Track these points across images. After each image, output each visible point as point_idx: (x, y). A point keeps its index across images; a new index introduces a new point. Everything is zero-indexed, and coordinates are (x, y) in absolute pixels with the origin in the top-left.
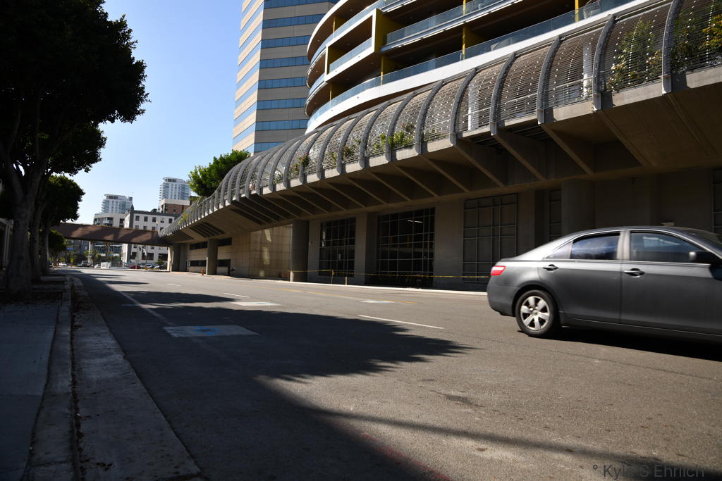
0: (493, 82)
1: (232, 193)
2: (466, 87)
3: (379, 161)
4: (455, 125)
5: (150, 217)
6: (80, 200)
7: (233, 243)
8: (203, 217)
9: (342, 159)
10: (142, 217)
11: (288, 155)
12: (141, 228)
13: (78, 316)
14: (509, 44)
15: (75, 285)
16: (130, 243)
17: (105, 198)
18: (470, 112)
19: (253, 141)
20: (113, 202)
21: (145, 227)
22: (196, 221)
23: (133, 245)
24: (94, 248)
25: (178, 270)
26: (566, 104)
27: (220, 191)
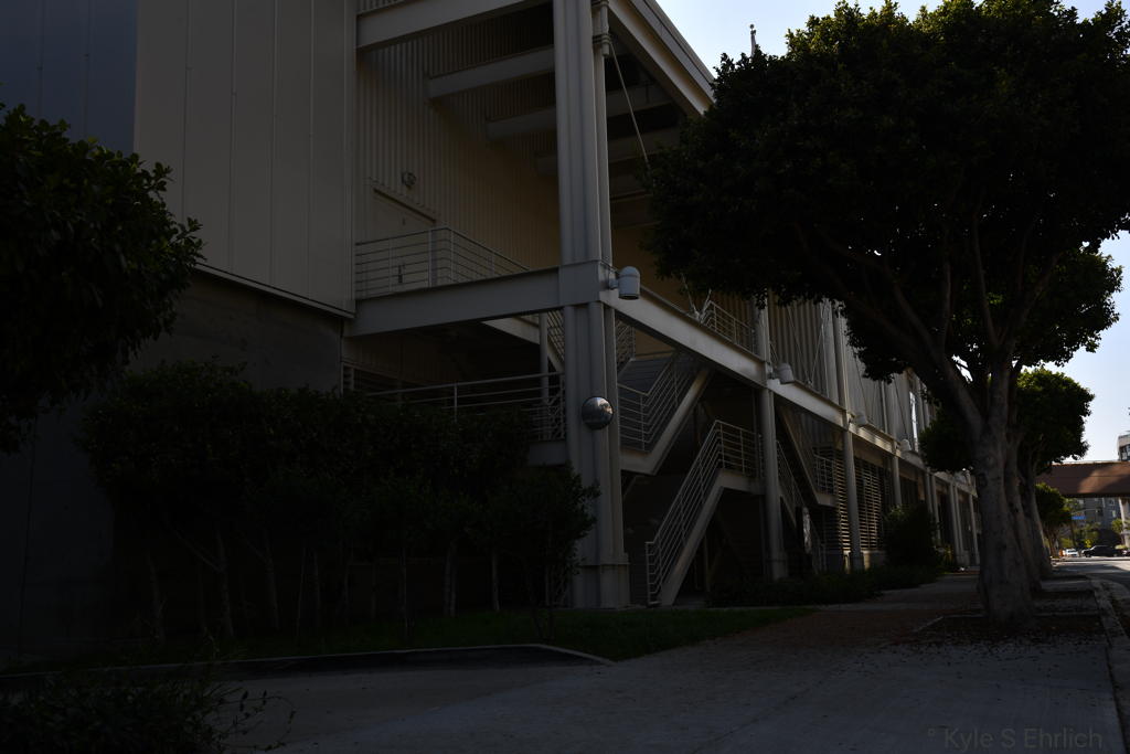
6: (1086, 413)
15: (1119, 598)
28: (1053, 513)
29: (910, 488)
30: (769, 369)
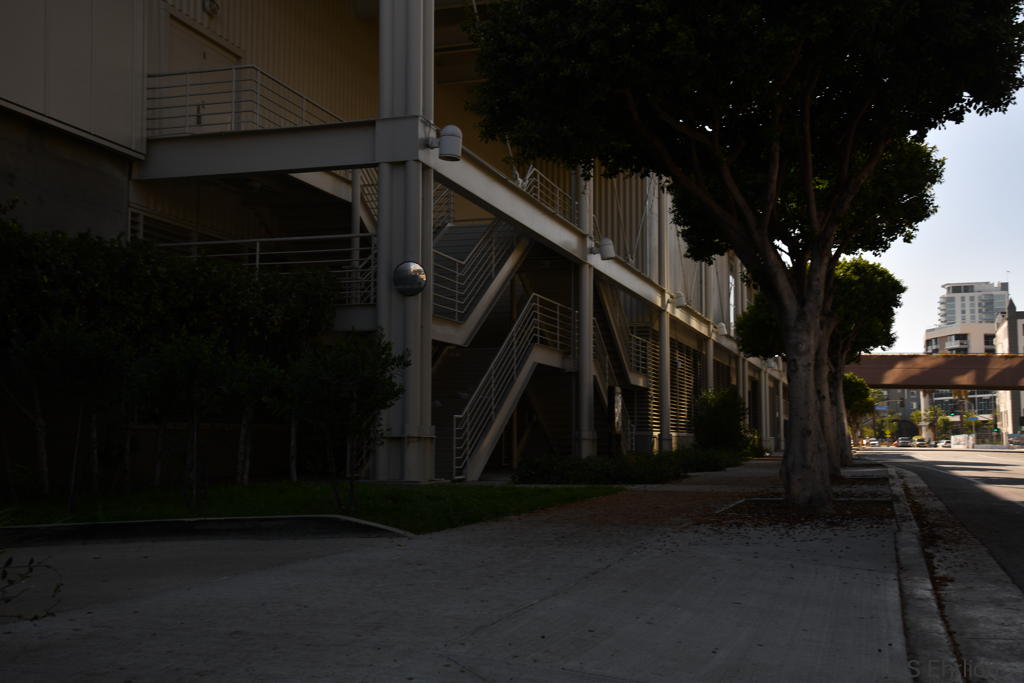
6: (897, 304)
16: (1015, 389)
17: (944, 292)
20: (963, 299)
24: (932, 403)
28: (857, 402)
29: (722, 372)
30: (590, 244)
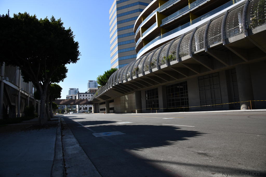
0: (204, 32)
1: (113, 84)
2: (194, 35)
3: (164, 66)
4: (191, 50)
5: (85, 95)
6: (61, 91)
7: (114, 101)
8: (103, 93)
9: (151, 67)
10: (82, 95)
11: (131, 68)
12: (82, 99)
13: (63, 132)
14: (208, 17)
15: (62, 121)
16: (79, 104)
17: (69, 89)
18: (196, 44)
19: (118, 64)
20: (72, 91)
21: (83, 98)
22: (101, 95)
23: (80, 105)
24: (67, 107)
25: (96, 113)
26: (233, 36)
27: (108, 83)
30: (3, 78)
